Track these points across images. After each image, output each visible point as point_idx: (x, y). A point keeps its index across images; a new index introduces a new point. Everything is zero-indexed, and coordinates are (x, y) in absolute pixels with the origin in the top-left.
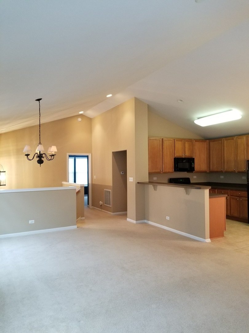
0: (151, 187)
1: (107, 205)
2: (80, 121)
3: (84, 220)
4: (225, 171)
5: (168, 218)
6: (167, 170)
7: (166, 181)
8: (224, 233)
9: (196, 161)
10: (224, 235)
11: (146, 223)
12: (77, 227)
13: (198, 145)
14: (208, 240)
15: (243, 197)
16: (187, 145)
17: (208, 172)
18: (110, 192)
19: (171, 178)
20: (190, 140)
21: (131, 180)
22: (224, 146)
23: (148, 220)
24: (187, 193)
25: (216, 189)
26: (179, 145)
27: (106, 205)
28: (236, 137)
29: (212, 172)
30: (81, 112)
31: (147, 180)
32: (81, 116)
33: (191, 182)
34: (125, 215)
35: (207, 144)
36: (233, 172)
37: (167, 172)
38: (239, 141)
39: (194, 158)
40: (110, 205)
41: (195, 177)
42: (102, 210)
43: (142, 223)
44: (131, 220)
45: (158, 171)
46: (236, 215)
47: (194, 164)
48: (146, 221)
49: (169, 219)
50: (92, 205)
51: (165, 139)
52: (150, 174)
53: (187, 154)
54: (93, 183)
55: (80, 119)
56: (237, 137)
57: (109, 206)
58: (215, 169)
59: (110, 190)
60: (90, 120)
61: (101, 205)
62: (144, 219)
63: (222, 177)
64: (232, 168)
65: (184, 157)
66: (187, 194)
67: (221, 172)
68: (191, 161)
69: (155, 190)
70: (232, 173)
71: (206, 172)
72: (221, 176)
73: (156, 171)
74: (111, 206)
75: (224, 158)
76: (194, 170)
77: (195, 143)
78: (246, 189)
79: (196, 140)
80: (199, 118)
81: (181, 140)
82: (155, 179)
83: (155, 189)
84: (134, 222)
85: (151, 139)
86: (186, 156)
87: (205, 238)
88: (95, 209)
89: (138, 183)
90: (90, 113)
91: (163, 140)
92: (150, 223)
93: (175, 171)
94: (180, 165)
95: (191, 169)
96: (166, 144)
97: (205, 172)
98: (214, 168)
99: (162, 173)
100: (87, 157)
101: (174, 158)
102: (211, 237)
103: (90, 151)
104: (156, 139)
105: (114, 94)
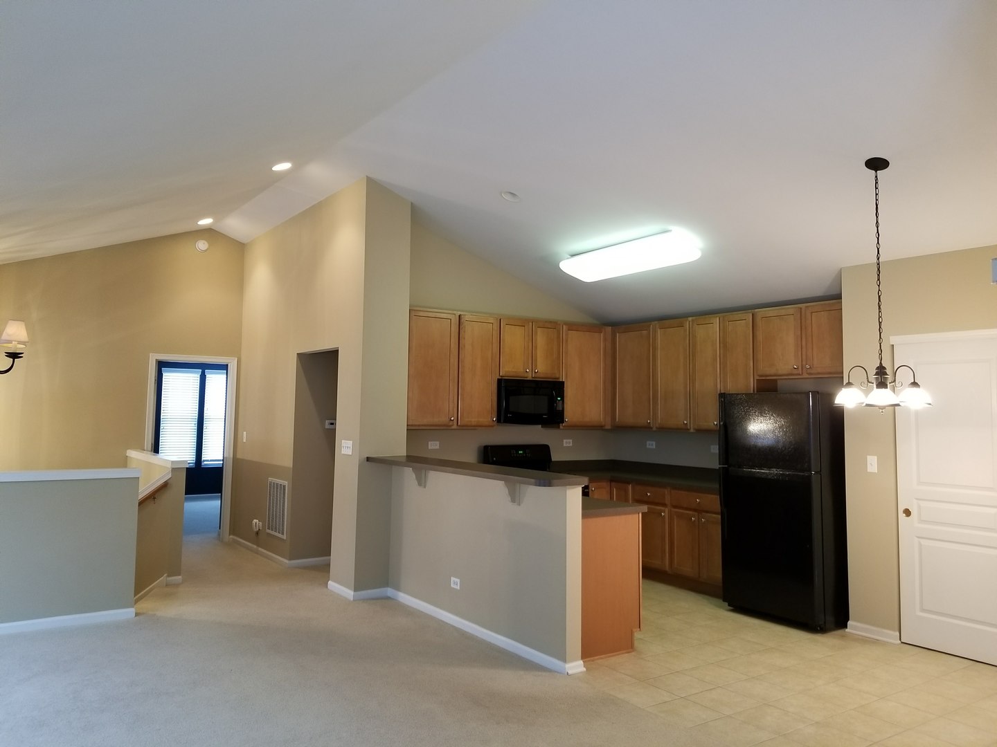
0: (409, 474)
1: (273, 533)
2: (206, 251)
3: (177, 585)
4: (657, 425)
5: (455, 583)
6: (474, 420)
7: (471, 456)
8: (637, 635)
9: (569, 391)
10: (636, 644)
11: (388, 598)
12: (137, 614)
13: (575, 341)
14: (576, 667)
15: (707, 512)
16: (541, 339)
17: (608, 427)
18: (284, 486)
19: (485, 444)
20: (551, 325)
21: (346, 448)
22: (655, 349)
23: (398, 588)
24: (514, 497)
25: (629, 483)
26: (514, 339)
27: (270, 531)
28: (690, 319)
29: (620, 429)
30: (206, 222)
31: (401, 451)
32: (208, 232)
33: (556, 457)
34: (324, 570)
35: (605, 340)
36: (681, 429)
37: (473, 424)
38: (701, 332)
39: (563, 383)
40: (283, 534)
41: (567, 443)
42: (260, 549)
43: (377, 599)
44: (340, 588)
45: (443, 419)
46: (688, 569)
47: (563, 399)
48: (390, 591)
49: (458, 588)
50: (233, 531)
51: (467, 317)
52: (414, 432)
53: (542, 369)
54: (239, 456)
55: (202, 245)
56: (693, 320)
57: (280, 535)
58: (629, 419)
59: (286, 483)
60: (239, 249)
61: (257, 533)
62: (386, 584)
63: (651, 445)
64: (681, 418)
65: (530, 378)
66: (513, 500)
67: (645, 430)
68: (553, 389)
69: (420, 484)
70: (681, 431)
71: (602, 426)
72: (648, 442)
73: (436, 420)
74: (284, 537)
75: (655, 384)
76: (562, 421)
77: (567, 335)
78: (717, 486)
79: (572, 326)
80: (573, 255)
81: (522, 322)
82: (434, 445)
83: (421, 482)
84: (349, 593)
85: (421, 314)
86: (538, 375)
87: (565, 661)
88: (240, 544)
89: (368, 459)
90: (236, 225)
91: (462, 321)
92: (404, 598)
93: (499, 421)
94: (525, 403)
95: (554, 418)
96: (470, 332)
97: (599, 428)
98: (627, 415)
99: (455, 427)
100: (224, 367)
101: (498, 379)
102: (588, 652)
103: (236, 351)
104: (438, 315)
105: (300, 161)
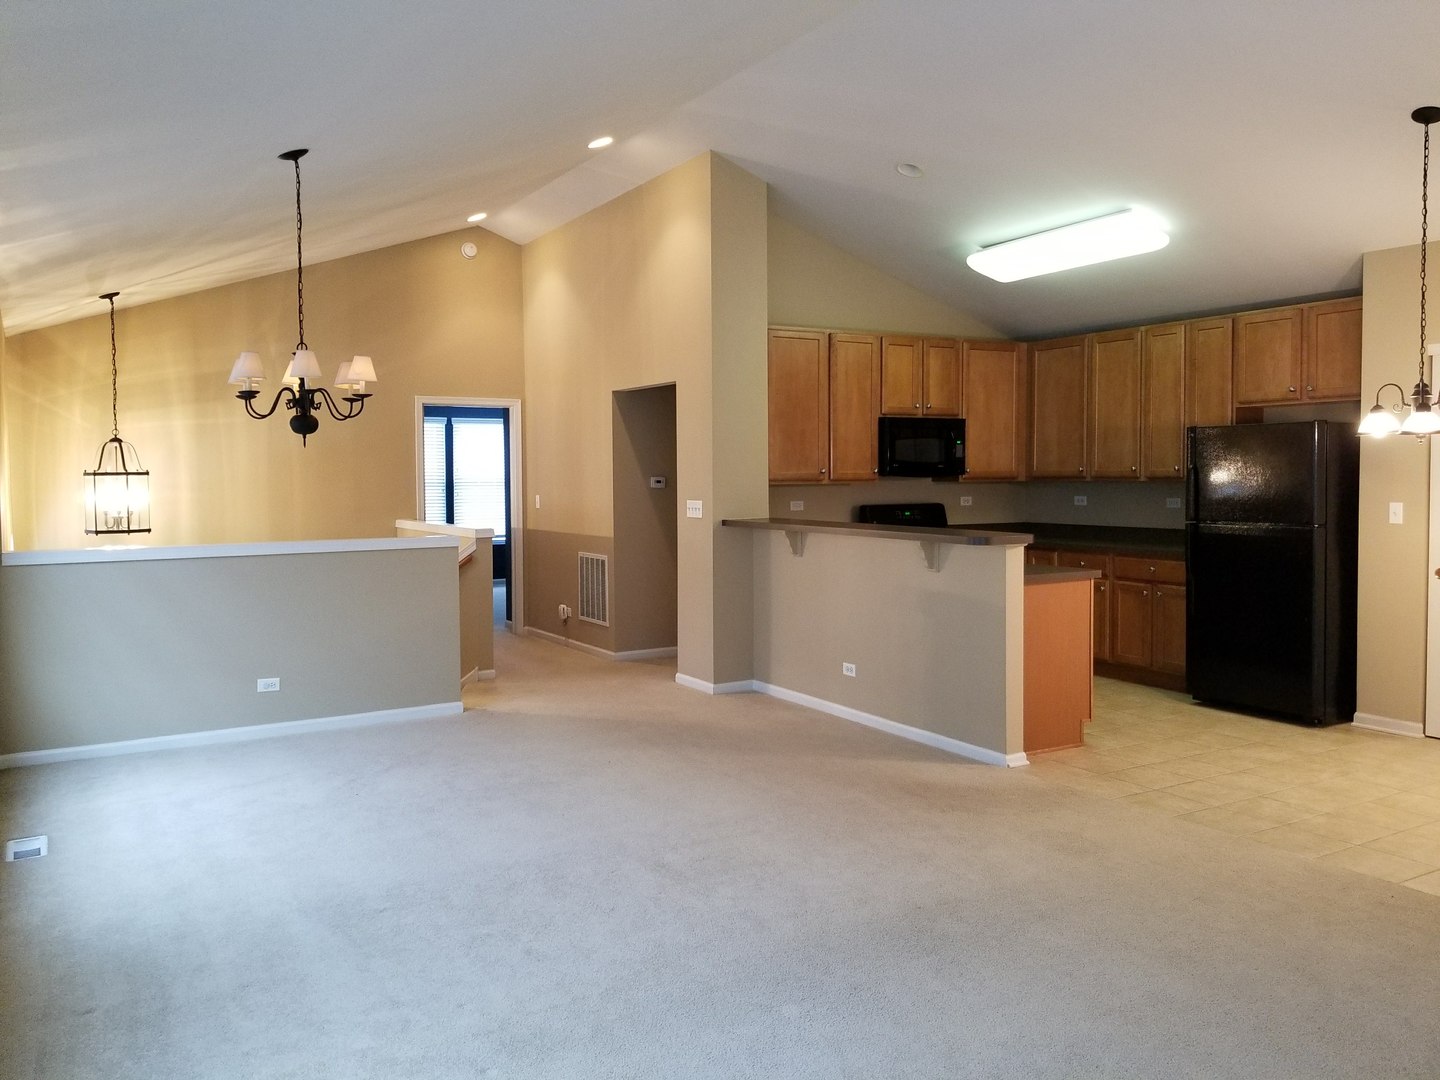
0: (779, 539)
1: (590, 620)
2: (473, 258)
3: (492, 680)
4: (1093, 473)
5: (849, 669)
6: (849, 472)
7: (846, 517)
8: (1086, 731)
9: (972, 432)
10: (1086, 739)
11: (755, 692)
12: (465, 710)
13: (980, 364)
14: (1018, 759)
15: (1164, 583)
16: (934, 363)
17: (1022, 478)
18: (603, 562)
19: (861, 504)
20: (948, 343)
21: (693, 509)
22: (1091, 371)
23: (767, 680)
24: (933, 563)
25: (1054, 550)
26: (899, 363)
27: (585, 618)
28: (1143, 328)
29: (1038, 481)
30: (477, 218)
31: (762, 512)
32: (477, 231)
33: (952, 519)
34: (670, 662)
35: (1019, 361)
36: (1125, 477)
37: (850, 477)
38: (1158, 346)
39: (964, 420)
40: (604, 620)
41: (966, 501)
42: (570, 640)
43: (743, 692)
44: (694, 681)
45: (810, 471)
46: (1135, 656)
47: (963, 443)
48: (756, 684)
49: (854, 675)
50: (529, 620)
51: (840, 336)
52: (775, 485)
53: (936, 403)
54: (531, 526)
55: (469, 249)
56: (1147, 331)
57: (600, 622)
58: (1053, 468)
59: (605, 557)
60: (515, 253)
61: (565, 621)
62: (751, 675)
63: (1081, 500)
64: (1125, 458)
65: (920, 416)
66: (931, 566)
67: (1074, 481)
68: (950, 430)
69: (795, 552)
70: (1127, 481)
71: (1014, 478)
72: (1076, 498)
73: (804, 472)
74: (607, 624)
75: (1091, 419)
76: (963, 472)
77: (969, 356)
78: (1181, 550)
79: (976, 344)
80: (985, 247)
81: (909, 341)
82: (797, 506)
83: (797, 550)
84: (708, 687)
85: (781, 334)
86: (929, 412)
87: (1005, 752)
88: (540, 636)
89: (724, 523)
90: (514, 221)
91: (833, 342)
92: (776, 691)
93: (882, 473)
94: (905, 448)
95: (951, 468)
96: (845, 355)
97: (1008, 480)
98: (1049, 461)
99: (826, 482)
100: (504, 414)
101: (880, 418)
102: (1031, 745)
103: (520, 394)
104: (802, 335)
105: (621, 135)
